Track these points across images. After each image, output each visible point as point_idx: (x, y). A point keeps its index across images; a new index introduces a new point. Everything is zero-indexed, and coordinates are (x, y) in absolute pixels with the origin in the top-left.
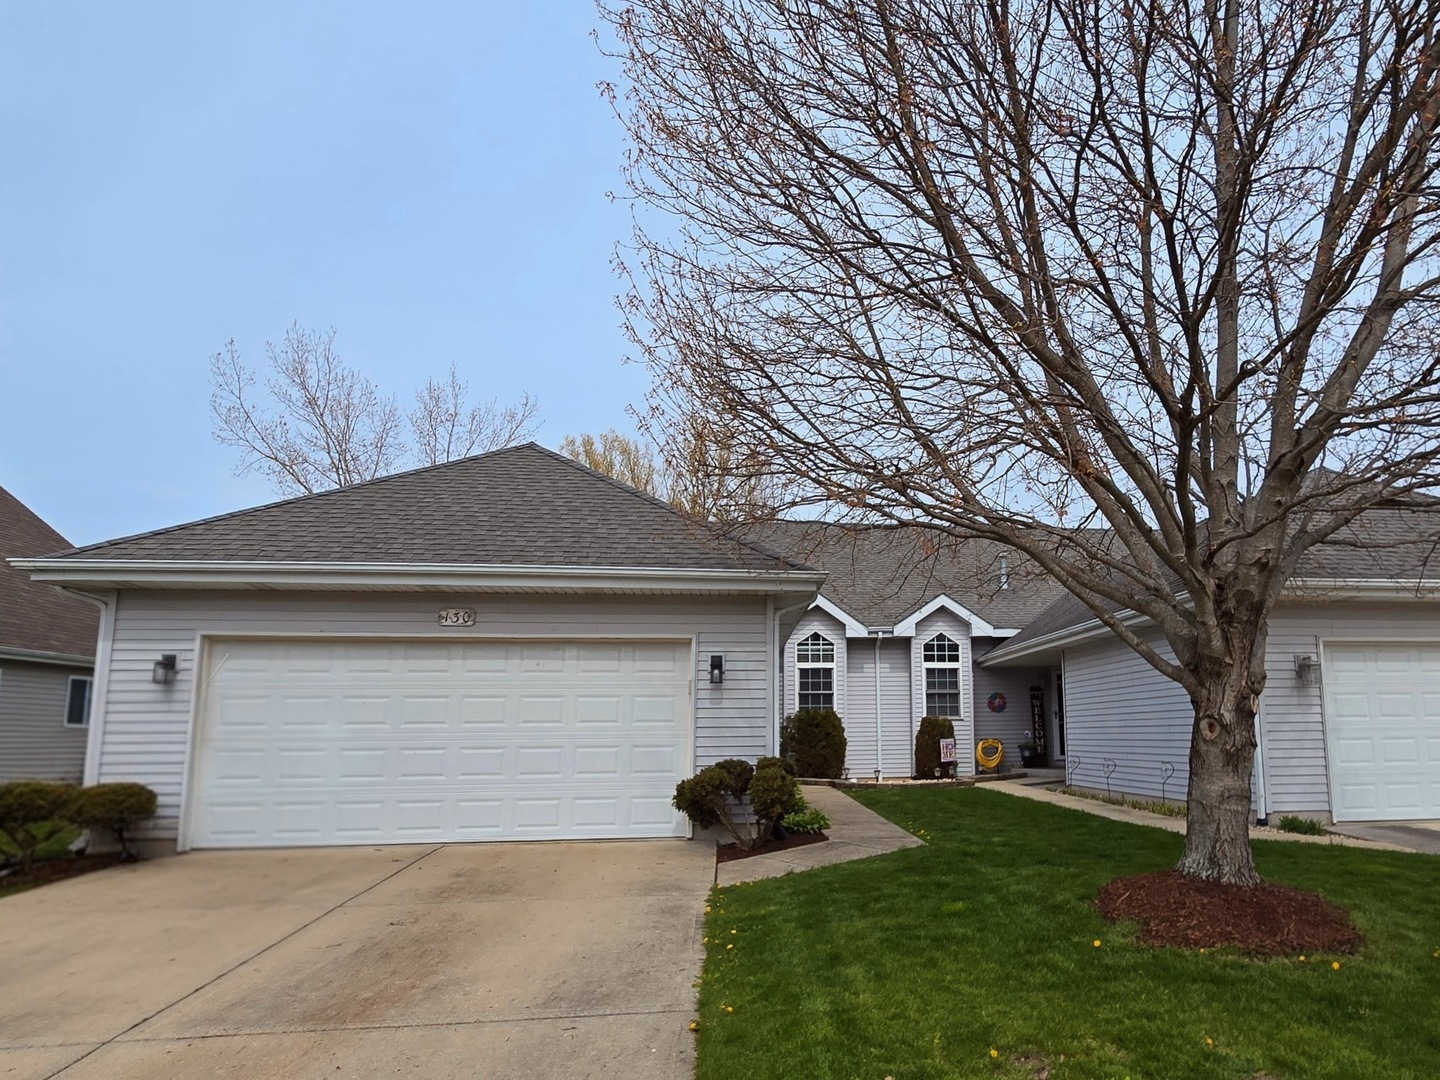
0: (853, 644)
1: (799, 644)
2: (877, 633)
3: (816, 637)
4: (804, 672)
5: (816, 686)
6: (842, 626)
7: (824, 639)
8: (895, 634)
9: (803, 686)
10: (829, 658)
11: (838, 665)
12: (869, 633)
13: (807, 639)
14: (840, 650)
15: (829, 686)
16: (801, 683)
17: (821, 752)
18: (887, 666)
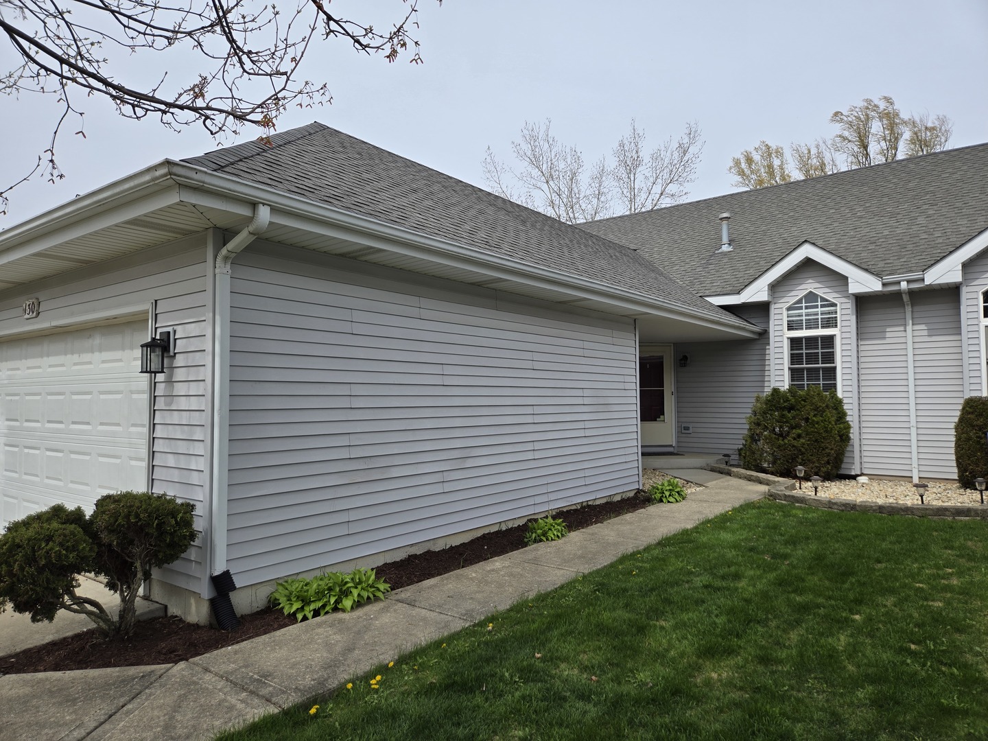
0: (863, 303)
1: (789, 309)
2: (899, 283)
3: (811, 297)
4: (795, 342)
5: (812, 358)
6: (844, 279)
7: (823, 299)
8: (927, 282)
9: (795, 358)
10: (830, 322)
11: (843, 333)
12: (884, 285)
13: (800, 301)
14: (845, 312)
15: (830, 357)
16: (792, 356)
17: (795, 443)
18: (923, 327)
